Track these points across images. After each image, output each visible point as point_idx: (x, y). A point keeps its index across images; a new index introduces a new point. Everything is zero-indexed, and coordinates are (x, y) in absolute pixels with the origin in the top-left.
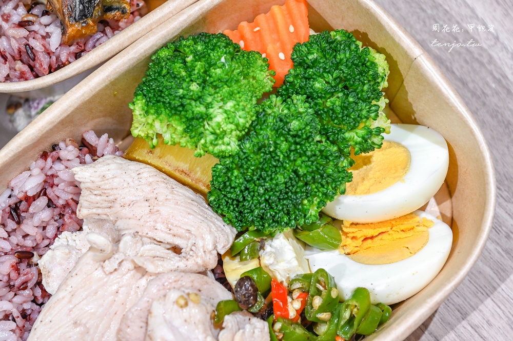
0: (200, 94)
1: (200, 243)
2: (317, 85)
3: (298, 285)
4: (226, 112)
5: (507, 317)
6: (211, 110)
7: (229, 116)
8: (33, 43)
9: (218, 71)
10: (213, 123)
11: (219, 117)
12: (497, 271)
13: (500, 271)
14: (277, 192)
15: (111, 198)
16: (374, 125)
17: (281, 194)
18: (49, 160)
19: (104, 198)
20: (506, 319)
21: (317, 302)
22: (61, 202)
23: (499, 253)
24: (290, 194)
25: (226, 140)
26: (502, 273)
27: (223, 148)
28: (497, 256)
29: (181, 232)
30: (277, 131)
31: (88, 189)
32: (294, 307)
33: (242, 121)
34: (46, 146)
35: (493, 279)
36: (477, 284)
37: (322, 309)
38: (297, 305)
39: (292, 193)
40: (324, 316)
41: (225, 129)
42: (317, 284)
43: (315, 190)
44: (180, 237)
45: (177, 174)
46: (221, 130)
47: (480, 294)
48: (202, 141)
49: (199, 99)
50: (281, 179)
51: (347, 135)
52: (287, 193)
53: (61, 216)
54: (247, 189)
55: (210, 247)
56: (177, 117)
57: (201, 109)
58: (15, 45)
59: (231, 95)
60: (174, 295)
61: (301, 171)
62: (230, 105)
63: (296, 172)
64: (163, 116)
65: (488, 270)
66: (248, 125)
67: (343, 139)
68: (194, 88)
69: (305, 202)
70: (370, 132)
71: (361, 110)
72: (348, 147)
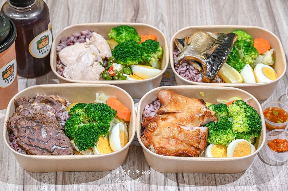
1: (104, 53)
3: (115, 71)
7: (126, 36)
9: (130, 30)
11: (124, 35)
14: (124, 51)
15: (96, 40)
19: (94, 39)
21: (117, 74)
25: (122, 40)
29: (103, 49)
30: (132, 43)
31: (93, 36)
32: (112, 73)
33: (127, 38)
37: (117, 76)
38: (113, 73)
39: (127, 54)
40: (116, 78)
43: (131, 57)
46: (123, 37)
48: (118, 37)
49: (123, 31)
50: (126, 50)
51: (144, 53)
52: (125, 53)
54: (119, 49)
55: (106, 54)
56: (117, 32)
57: (121, 32)
61: (131, 51)
62: (127, 34)
63: (130, 50)
66: (128, 40)
67: (143, 53)
68: (123, 29)
69: (128, 58)
70: (149, 55)
71: (150, 50)
72: (143, 56)
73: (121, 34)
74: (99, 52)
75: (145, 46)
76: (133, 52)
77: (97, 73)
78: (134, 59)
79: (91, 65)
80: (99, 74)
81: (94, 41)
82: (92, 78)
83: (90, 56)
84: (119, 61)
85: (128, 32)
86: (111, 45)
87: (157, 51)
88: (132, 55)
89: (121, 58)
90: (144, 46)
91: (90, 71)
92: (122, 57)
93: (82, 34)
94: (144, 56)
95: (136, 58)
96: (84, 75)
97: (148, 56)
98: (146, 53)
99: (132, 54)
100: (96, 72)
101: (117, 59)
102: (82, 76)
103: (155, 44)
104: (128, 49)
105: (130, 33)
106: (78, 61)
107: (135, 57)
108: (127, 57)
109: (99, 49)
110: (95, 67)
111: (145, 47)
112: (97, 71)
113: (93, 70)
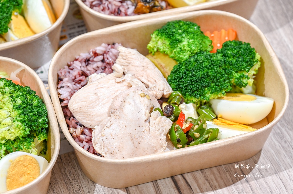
0: (181, 34)
1: (158, 86)
2: (229, 52)
3: (190, 120)
4: (188, 42)
5: (275, 170)
6: (183, 39)
7: (189, 44)
8: (121, 9)
9: (192, 29)
10: (182, 44)
11: (185, 43)
12: (277, 153)
13: (278, 153)
14: (197, 77)
15: (129, 62)
16: (246, 74)
17: (198, 79)
18: (110, 46)
19: (126, 61)
20: (274, 171)
21: (196, 127)
22: (108, 61)
23: (279, 147)
24: (202, 81)
25: (184, 54)
26: (278, 154)
27: (182, 56)
28: (278, 148)
30: (206, 57)
31: (122, 56)
32: (185, 126)
33: (193, 48)
34: (111, 41)
35: (274, 155)
36: (266, 155)
37: (197, 131)
38: (187, 126)
39: (203, 81)
40: (197, 135)
41: (186, 49)
42: (199, 122)
43: (213, 86)
44: (151, 82)
45: (159, 66)
46: (184, 49)
47: (266, 159)
48: (175, 50)
49: (180, 35)
52: (200, 80)
53: (105, 67)
54: (185, 73)
55: (161, 89)
56: (169, 39)
57: (179, 38)
58: (114, 7)
59: (193, 38)
60: (140, 92)
61: (210, 74)
62: (191, 41)
63: (208, 73)
64: (164, 37)
65: (273, 151)
66: (195, 52)
67: (232, 73)
68: (180, 31)
69: (207, 89)
70: (244, 75)
71: (243, 65)
72: (232, 78)
73: (180, 41)
74: (147, 87)
75: (229, 57)
76: (214, 76)
77: (161, 133)
78: (218, 88)
79: (146, 121)
80: (164, 135)
81: (126, 64)
82: (152, 145)
83: (137, 102)
84: (189, 98)
85: (192, 35)
86: (160, 68)
87: (254, 62)
88: (213, 82)
89: (193, 92)
90: (227, 58)
91: (146, 132)
92: (195, 89)
93: (96, 54)
94: (235, 77)
95: (222, 85)
96: (137, 143)
97: (242, 77)
98: (236, 72)
99: (213, 79)
100: (158, 133)
101: (184, 95)
102: (134, 145)
103: (248, 50)
104: (204, 70)
105: (196, 37)
106: (117, 117)
107: (220, 84)
108: (206, 87)
109: (145, 81)
110: (154, 121)
111: (231, 59)
112: (159, 129)
113: (152, 129)
